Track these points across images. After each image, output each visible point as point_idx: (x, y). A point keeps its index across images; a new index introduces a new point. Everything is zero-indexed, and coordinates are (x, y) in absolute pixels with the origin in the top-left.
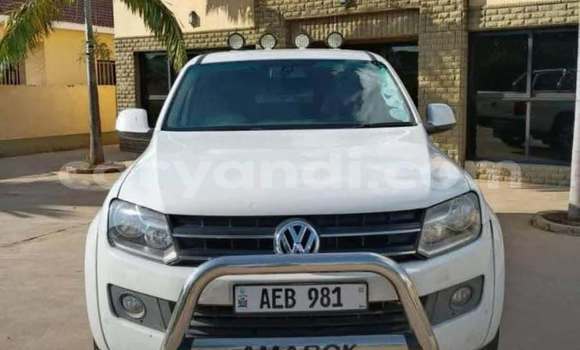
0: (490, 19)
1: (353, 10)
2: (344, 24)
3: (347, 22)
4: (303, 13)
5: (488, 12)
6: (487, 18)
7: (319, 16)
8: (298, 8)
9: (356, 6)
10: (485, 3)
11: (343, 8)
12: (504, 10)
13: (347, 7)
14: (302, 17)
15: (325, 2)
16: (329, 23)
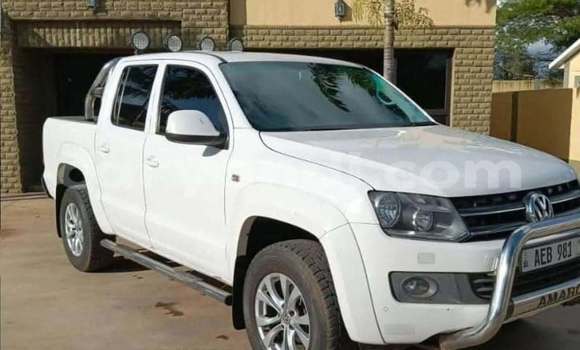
0: (252, 39)
1: (101, 16)
2: (90, 30)
3: (94, 28)
4: (36, 13)
5: (249, 31)
6: (249, 38)
7: (57, 19)
8: (28, 8)
9: (106, 11)
10: (245, 23)
11: (90, 12)
12: (264, 31)
13: (95, 12)
14: (34, 18)
15: (66, 3)
16: (69, 28)
